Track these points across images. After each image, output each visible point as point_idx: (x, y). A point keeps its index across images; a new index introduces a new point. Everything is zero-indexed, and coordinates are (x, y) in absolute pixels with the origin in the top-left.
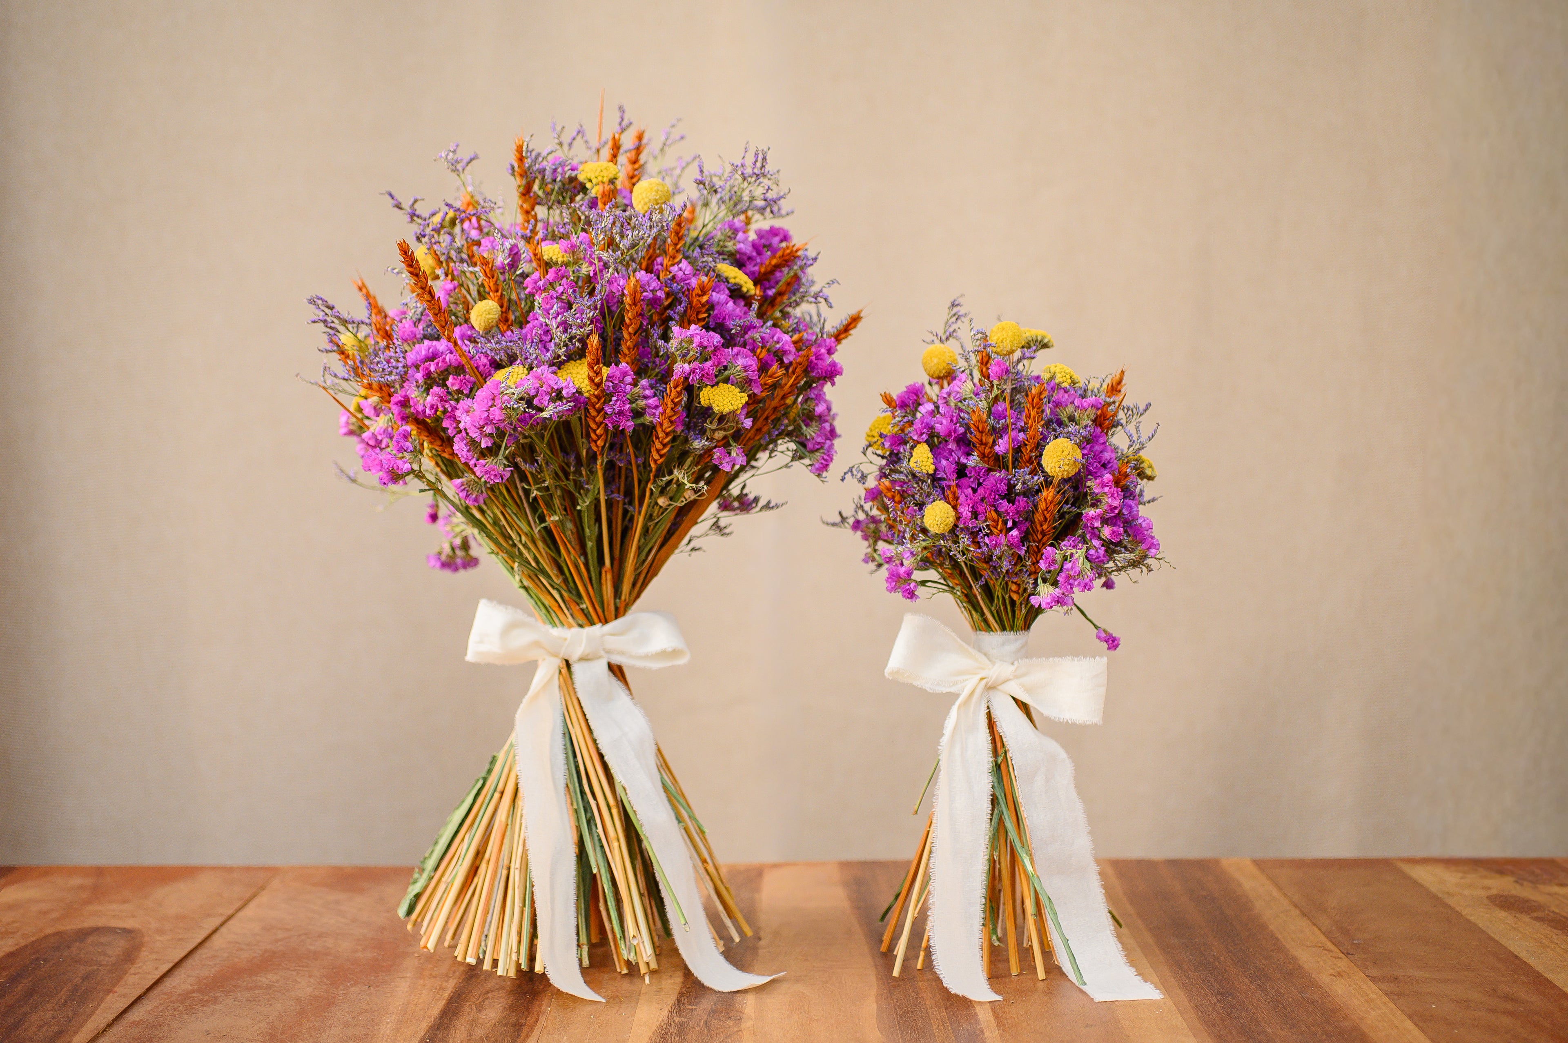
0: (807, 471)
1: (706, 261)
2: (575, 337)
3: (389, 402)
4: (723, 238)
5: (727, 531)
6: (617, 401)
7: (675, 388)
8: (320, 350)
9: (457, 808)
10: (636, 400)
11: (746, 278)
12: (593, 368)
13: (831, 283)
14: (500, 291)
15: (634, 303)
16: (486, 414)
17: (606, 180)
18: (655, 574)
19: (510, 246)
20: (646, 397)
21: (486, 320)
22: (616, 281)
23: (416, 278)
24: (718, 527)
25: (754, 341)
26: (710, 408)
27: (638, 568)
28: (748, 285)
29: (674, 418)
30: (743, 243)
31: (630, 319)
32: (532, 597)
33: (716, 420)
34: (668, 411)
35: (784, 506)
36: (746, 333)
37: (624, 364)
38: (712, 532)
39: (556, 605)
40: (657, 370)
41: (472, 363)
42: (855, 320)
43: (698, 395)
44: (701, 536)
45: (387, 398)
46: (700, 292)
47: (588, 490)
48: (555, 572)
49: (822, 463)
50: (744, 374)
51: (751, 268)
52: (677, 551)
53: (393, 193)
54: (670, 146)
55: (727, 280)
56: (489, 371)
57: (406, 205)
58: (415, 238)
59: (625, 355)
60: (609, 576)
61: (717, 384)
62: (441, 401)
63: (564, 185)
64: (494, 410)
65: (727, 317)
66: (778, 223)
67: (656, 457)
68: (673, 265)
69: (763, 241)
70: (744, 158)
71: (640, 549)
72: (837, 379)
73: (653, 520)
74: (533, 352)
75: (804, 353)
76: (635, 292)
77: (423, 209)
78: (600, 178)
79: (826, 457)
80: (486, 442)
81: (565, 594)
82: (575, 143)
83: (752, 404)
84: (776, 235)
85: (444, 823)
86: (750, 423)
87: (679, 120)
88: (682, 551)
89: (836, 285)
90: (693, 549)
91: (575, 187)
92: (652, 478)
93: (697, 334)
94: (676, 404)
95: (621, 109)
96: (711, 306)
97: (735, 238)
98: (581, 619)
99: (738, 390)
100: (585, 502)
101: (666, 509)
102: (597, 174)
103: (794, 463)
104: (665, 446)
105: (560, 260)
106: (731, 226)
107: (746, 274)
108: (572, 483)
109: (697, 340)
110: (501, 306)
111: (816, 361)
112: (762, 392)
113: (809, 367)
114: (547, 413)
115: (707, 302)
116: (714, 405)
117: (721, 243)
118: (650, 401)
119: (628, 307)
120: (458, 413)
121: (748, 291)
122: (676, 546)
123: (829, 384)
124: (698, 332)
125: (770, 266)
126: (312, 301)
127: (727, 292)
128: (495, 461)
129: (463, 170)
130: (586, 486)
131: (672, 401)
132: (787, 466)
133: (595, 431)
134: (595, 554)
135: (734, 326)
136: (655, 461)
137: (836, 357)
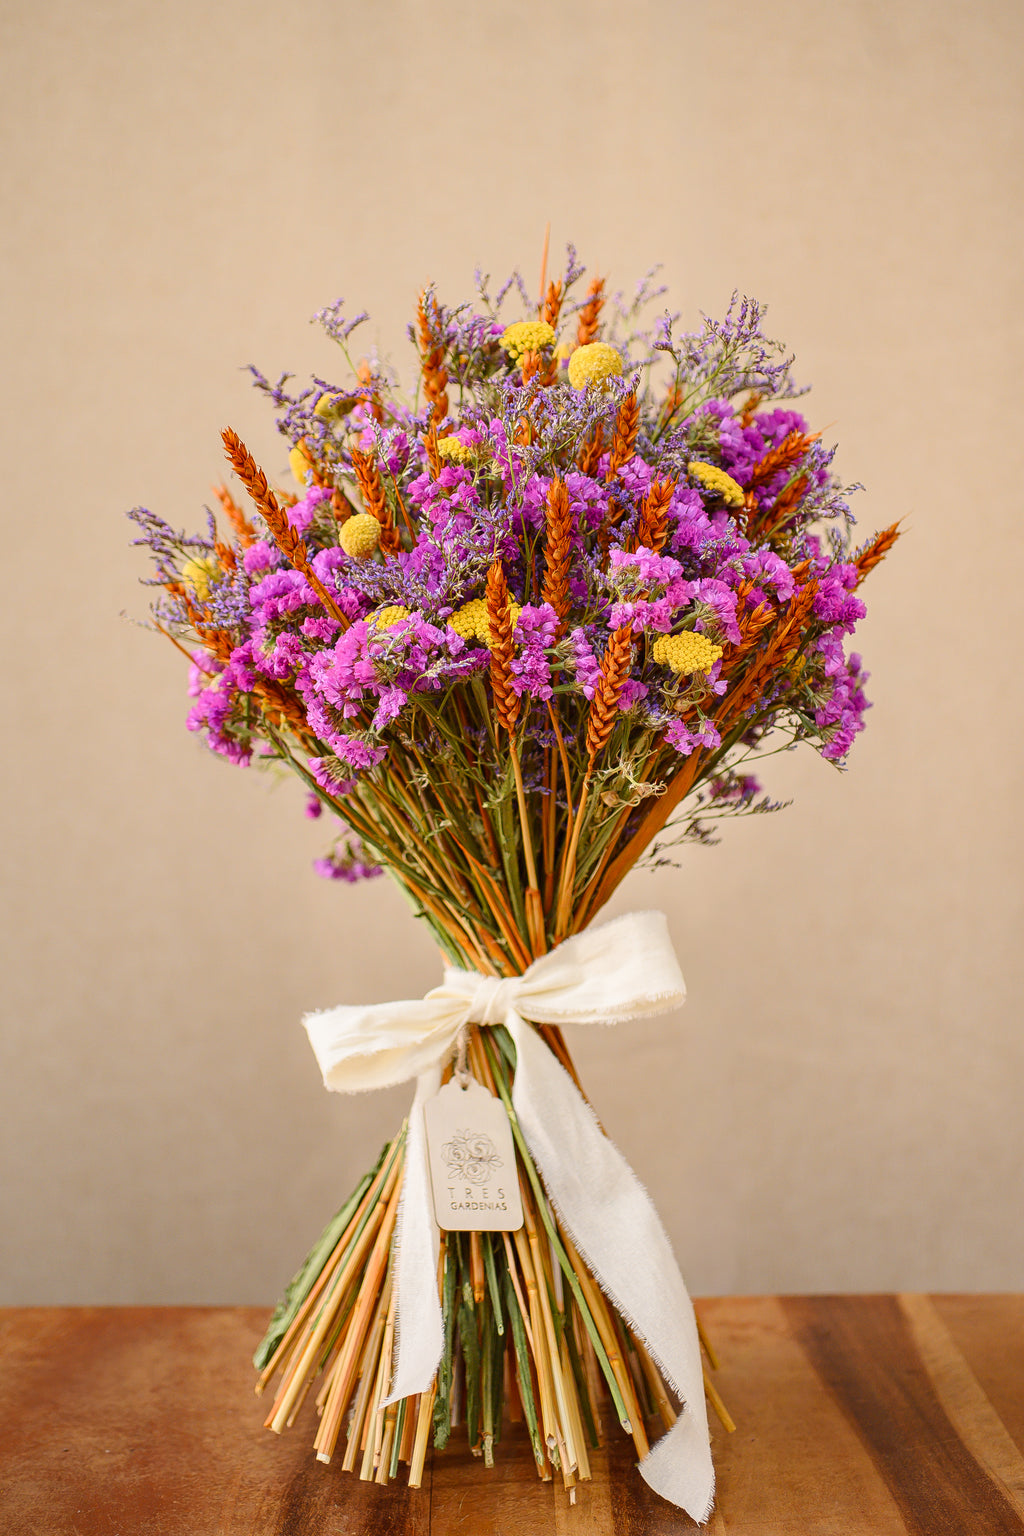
0: (816, 755)
1: (670, 459)
2: (477, 566)
3: (229, 658)
4: (701, 426)
5: (711, 837)
6: (529, 655)
7: (620, 641)
8: (142, 582)
9: (338, 1215)
10: (566, 657)
11: (731, 482)
12: (495, 612)
13: (853, 489)
14: (382, 500)
15: (560, 517)
16: (348, 672)
17: (535, 346)
18: (605, 899)
19: (393, 437)
20: (578, 655)
21: (358, 542)
22: (535, 487)
23: (249, 482)
24: (697, 831)
25: (734, 570)
26: (666, 665)
27: (579, 889)
28: (734, 492)
29: (620, 685)
30: (730, 434)
31: (555, 540)
32: (435, 927)
33: (677, 686)
34: (611, 674)
35: (788, 806)
36: (724, 558)
37: (546, 605)
38: (688, 838)
39: (465, 938)
40: (595, 613)
41: (333, 601)
42: (887, 539)
43: (651, 647)
44: (672, 844)
45: (226, 652)
46: (656, 502)
47: (502, 780)
48: (463, 892)
49: (837, 743)
50: (716, 616)
51: (741, 467)
52: (636, 865)
53: (257, 368)
54: (645, 302)
55: (702, 485)
56: (358, 612)
57: (273, 386)
58: (276, 427)
59: (550, 592)
60: (536, 902)
61: (677, 632)
62: (292, 653)
63: (483, 354)
64: (360, 665)
65: (696, 538)
66: (786, 406)
67: (595, 739)
68: (622, 465)
69: (763, 430)
70: (730, 311)
71: (578, 862)
72: (858, 624)
73: (597, 824)
74: (416, 588)
75: (806, 587)
76: (560, 500)
77: (292, 390)
78: (527, 345)
79: (842, 734)
80: (350, 710)
81: (476, 923)
82: (506, 298)
83: (730, 660)
84: (783, 422)
85: (320, 1236)
86: (725, 688)
87: (660, 266)
88: (643, 865)
89: (859, 490)
90: (660, 863)
91: (493, 357)
92: (589, 768)
93: (646, 560)
94: (621, 666)
95: (570, 249)
96: (674, 522)
97: (717, 427)
98: (500, 961)
99: (709, 641)
100: (498, 797)
101: (613, 810)
102: (523, 339)
103: (799, 743)
104: (606, 724)
105: (461, 457)
106: (713, 409)
107: (735, 478)
108: (479, 772)
109: (644, 569)
110: (383, 521)
111: (825, 599)
112: (742, 642)
113: (815, 609)
114: (434, 671)
115: (666, 516)
116: (670, 662)
117: (700, 434)
118: (583, 660)
119: (550, 522)
120: (312, 670)
121: (733, 500)
122: (634, 859)
123: (847, 634)
124: (648, 557)
125: (768, 465)
126: (133, 515)
127: (700, 502)
128: (362, 736)
129: (346, 335)
130: (498, 775)
131: (616, 661)
132: (788, 747)
133: (503, 701)
134: (516, 870)
135: (705, 549)
136: (593, 745)
137: (859, 594)
